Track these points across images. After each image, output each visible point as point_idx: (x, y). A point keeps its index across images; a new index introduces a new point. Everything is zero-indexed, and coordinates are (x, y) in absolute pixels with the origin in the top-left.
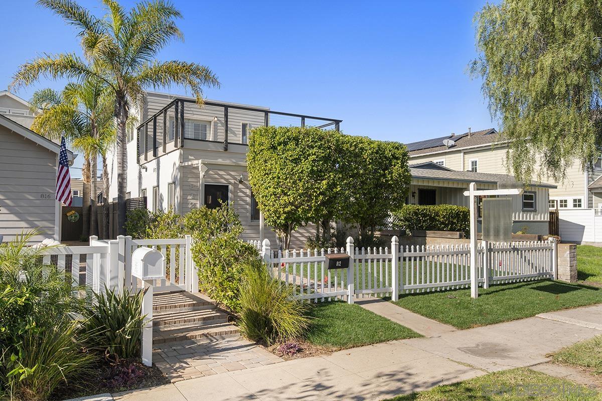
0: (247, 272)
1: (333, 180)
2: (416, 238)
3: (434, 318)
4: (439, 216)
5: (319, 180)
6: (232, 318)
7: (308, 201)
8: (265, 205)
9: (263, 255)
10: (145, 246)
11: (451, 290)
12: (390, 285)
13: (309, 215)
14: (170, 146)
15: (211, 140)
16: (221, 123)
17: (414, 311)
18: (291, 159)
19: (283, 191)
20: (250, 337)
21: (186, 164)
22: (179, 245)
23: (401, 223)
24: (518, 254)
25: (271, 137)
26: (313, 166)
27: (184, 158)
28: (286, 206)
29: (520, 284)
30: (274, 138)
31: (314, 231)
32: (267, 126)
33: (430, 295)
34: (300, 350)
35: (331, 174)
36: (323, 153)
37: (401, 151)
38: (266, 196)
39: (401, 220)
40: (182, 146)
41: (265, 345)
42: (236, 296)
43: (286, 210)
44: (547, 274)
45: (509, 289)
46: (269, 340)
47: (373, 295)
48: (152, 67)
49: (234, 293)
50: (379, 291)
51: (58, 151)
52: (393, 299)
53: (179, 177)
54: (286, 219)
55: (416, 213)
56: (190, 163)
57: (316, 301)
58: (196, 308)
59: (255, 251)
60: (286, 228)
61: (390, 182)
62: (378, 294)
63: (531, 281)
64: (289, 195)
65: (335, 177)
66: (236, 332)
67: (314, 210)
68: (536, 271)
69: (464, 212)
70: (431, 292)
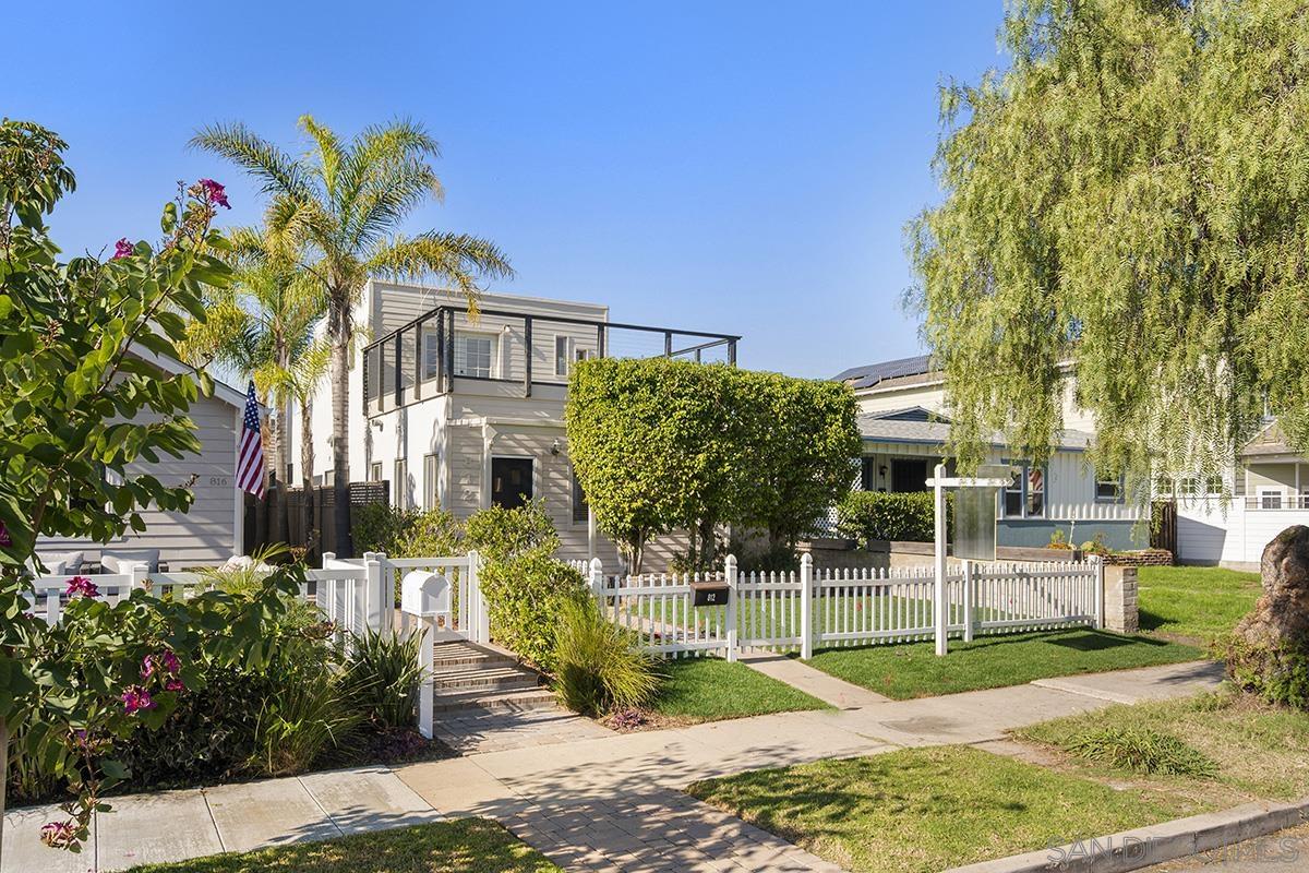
0: (567, 608)
1: (717, 452)
2: (873, 556)
3: (863, 684)
5: (692, 453)
6: (543, 680)
7: (672, 490)
8: (597, 497)
9: (590, 584)
10: (420, 568)
11: (904, 642)
12: (798, 634)
13: (675, 514)
14: (429, 388)
15: (498, 378)
16: (518, 337)
17: (833, 675)
18: (642, 416)
19: (628, 473)
20: (571, 706)
21: (459, 423)
22: (456, 567)
23: (851, 526)
24: (1028, 583)
25: (609, 378)
26: (681, 429)
27: (454, 412)
28: (633, 499)
29: (1032, 635)
30: (614, 379)
31: (687, 541)
32: (602, 357)
33: (866, 650)
34: (642, 722)
35: (713, 442)
36: (698, 406)
37: (843, 398)
38: (600, 482)
39: (851, 521)
40: (451, 391)
41: (594, 716)
42: (550, 645)
43: (634, 505)
44: (1083, 618)
45: (1008, 642)
46: (599, 709)
47: (769, 648)
48: (394, 246)
49: (547, 641)
50: (778, 642)
51: (241, 404)
52: (803, 656)
53: (444, 446)
54: (633, 521)
55: (879, 509)
56: (465, 422)
57: (675, 656)
58: (488, 665)
59: (579, 577)
60: (635, 537)
61: (823, 455)
62: (779, 649)
63: (1053, 629)
64: (640, 480)
65: (720, 447)
66: (549, 698)
67: (683, 505)
68: (1063, 613)
70: (869, 646)
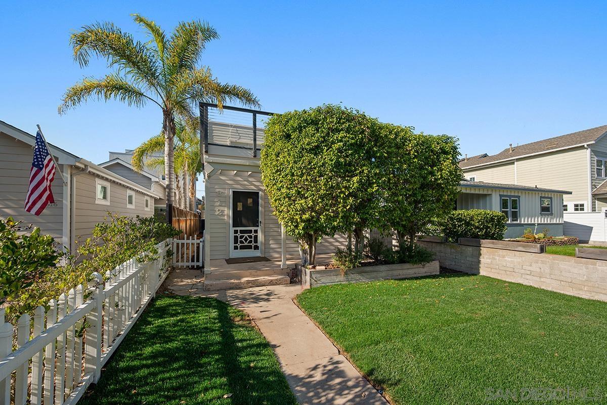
1: (368, 176)
4: (474, 221)
5: (348, 176)
7: (333, 205)
8: (279, 211)
13: (336, 223)
18: (308, 148)
19: (299, 193)
26: (339, 157)
28: (303, 211)
35: (364, 168)
36: (352, 139)
43: (304, 217)
54: (305, 228)
61: (440, 181)
64: (307, 197)
65: (370, 172)
67: (341, 216)
69: (498, 216)
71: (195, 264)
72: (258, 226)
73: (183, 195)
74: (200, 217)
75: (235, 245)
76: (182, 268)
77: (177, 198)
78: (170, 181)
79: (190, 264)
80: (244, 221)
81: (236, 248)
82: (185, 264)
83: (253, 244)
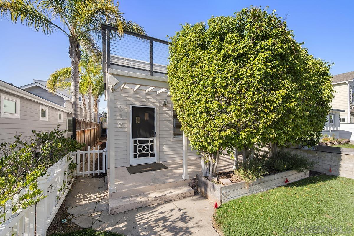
71: (99, 171)
72: (154, 137)
73: (88, 110)
74: (102, 126)
75: (135, 154)
76: (86, 177)
77: (84, 112)
78: (76, 98)
79: (94, 172)
80: (142, 132)
81: (135, 156)
82: (89, 172)
83: (150, 152)
